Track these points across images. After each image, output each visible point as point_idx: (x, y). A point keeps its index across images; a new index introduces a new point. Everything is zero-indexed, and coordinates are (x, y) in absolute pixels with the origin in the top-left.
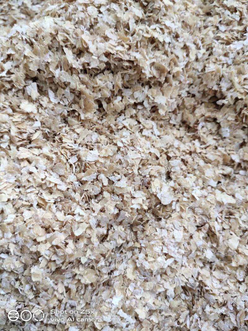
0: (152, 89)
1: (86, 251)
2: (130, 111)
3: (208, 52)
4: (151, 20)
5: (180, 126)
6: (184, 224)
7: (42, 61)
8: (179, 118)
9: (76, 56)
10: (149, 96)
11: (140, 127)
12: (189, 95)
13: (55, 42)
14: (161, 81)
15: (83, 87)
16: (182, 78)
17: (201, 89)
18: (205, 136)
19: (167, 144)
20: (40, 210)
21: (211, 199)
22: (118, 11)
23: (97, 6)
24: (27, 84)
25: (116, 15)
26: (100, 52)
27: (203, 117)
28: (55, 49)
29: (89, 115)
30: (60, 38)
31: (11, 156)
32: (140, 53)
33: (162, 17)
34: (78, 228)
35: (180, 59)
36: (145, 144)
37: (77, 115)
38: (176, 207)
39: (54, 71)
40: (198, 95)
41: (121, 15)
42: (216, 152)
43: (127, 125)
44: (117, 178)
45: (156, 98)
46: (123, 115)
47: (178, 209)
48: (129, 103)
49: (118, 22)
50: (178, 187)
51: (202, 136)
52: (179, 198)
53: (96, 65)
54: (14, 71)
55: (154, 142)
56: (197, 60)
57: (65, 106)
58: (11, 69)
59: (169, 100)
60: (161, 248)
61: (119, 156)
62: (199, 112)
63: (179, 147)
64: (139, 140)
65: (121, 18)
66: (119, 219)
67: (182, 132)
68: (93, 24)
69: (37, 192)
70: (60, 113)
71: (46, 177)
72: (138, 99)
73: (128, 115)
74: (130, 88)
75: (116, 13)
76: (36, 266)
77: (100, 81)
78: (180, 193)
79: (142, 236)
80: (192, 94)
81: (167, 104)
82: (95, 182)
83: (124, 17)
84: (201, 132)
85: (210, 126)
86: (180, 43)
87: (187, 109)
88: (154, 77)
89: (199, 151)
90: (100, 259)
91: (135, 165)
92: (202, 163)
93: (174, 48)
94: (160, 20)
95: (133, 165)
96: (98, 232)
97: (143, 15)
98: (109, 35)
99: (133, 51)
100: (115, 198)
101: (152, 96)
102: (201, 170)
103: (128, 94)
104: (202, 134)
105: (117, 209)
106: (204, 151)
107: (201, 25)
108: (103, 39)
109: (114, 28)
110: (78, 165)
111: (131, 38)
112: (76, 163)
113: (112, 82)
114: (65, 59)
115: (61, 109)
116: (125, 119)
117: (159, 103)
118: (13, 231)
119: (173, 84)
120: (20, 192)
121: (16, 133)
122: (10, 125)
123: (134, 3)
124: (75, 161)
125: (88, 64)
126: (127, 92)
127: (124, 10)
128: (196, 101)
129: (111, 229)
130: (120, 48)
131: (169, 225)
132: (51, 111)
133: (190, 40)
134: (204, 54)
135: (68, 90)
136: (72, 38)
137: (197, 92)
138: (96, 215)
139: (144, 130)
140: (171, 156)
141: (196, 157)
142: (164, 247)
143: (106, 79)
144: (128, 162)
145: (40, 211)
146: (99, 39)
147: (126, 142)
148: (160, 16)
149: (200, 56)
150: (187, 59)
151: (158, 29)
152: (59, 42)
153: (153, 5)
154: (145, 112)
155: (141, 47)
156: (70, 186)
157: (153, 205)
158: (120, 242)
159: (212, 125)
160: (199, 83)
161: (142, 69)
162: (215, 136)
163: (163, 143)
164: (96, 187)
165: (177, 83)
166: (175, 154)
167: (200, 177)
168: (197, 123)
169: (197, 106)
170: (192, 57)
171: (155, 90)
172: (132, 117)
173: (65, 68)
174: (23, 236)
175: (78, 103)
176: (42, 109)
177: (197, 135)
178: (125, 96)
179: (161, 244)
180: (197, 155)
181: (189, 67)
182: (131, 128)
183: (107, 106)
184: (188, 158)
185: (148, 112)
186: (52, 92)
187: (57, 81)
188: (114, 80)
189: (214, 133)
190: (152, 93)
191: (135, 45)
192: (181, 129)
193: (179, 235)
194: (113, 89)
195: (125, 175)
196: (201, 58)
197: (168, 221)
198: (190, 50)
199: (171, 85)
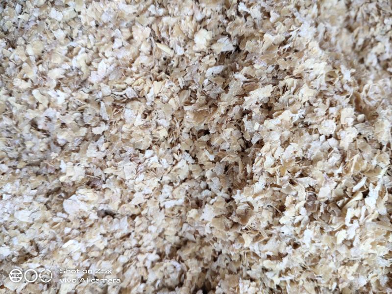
0: (224, 203)
1: (20, 104)
2: (197, 171)
3: (276, 287)
4: (314, 209)
5: (181, 238)
6: (36, 225)
7: (257, 56)
8: (190, 237)
9: (266, 102)
10: (216, 198)
11: (176, 182)
12: (217, 253)
13: (284, 74)
14: (232, 216)
15: (222, 110)
16: (237, 246)
17: (221, 271)
18: (162, 268)
19: (151, 216)
20: (66, 50)
21: (66, 263)
22: (327, 163)
23: (338, 134)
24: (232, 39)
25: (321, 160)
26: (264, 134)
27: (185, 269)
28: (275, 75)
29: (189, 117)
30: (288, 81)
31: (139, 18)
32: (264, 189)
33: (319, 226)
34: (43, 94)
35: (262, 246)
36: (149, 186)
37: (192, 102)
38: (60, 217)
39: (243, 73)
40: (215, 265)
41: (320, 167)
42: (135, 280)
43: (179, 165)
44: (100, 146)
45: (212, 207)
46: (193, 161)
47: (55, 220)
48: (206, 170)
49: (312, 162)
50: (88, 223)
51: (162, 265)
52: (72, 224)
53: (248, 129)
54: (249, 21)
55: (155, 200)
56: (265, 270)
57: (203, 87)
58: (251, 17)
59: (208, 225)
60: (9, 193)
61: (130, 151)
62: (192, 264)
63: (148, 232)
64: (153, 179)
65: (316, 166)
66: (52, 145)
67: (173, 239)
68: (310, 127)
69: (89, 47)
70: (195, 80)
71: (107, 58)
72: (211, 183)
73: (192, 169)
74: (224, 173)
75: (323, 160)
76: (5, 44)
77: (229, 133)
78: (81, 225)
79: (30, 172)
80: (217, 258)
81: (204, 221)
82: (98, 118)
83: (317, 171)
84: (168, 263)
85: (175, 276)
86: (285, 249)
87: (200, 248)
88: (236, 207)
89: (141, 257)
90: (14, 120)
91: (116, 170)
92: (123, 259)
93: (277, 239)
94: (315, 222)
95: (116, 167)
96: (40, 119)
97: (323, 198)
98: (290, 149)
99: (267, 179)
100: (77, 141)
101: (215, 201)
102: (112, 257)
103: (218, 170)
104: (165, 265)
105: (65, 143)
106: (140, 264)
107: (320, 283)
108: (286, 139)
109: (303, 156)
110: (124, 99)
111: (286, 178)
112: (125, 96)
113: (229, 149)
114: (258, 87)
115: (199, 81)
116: (188, 164)
117: (204, 210)
118: (41, 18)
119: (228, 232)
120: (91, 27)
121: (167, 23)
122: (177, 16)
123: (342, 188)
124: (128, 95)
125: (250, 118)
126: (220, 169)
127: (329, 172)
128: (209, 262)
129: (44, 135)
130: (269, 161)
131: (36, 205)
132: (196, 69)
133: (292, 264)
134: (272, 281)
135: (221, 90)
136: (288, 97)
137: (219, 265)
138: (58, 117)
139: (171, 188)
140: (135, 220)
141: (132, 253)
142: (10, 195)
143: (233, 142)
144: (119, 161)
145: (64, 50)
146: (287, 133)
147: (151, 161)
148: (320, 223)
149: (269, 275)
150: (263, 256)
151: (298, 218)
152: (283, 80)
153: (335, 215)
154: (197, 191)
155: (274, 191)
156: (95, 87)
157: (66, 189)
158: (29, 145)
159: (175, 280)
160: (231, 269)
161: (241, 189)
162: (161, 282)
163: (154, 211)
164: (92, 119)
165: (232, 238)
166: (139, 226)
167: (102, 254)
168: (181, 261)
169: (202, 263)
170: (267, 264)
171: (222, 206)
172: (191, 173)
173: (247, 87)
174: (33, 29)
175: (206, 104)
176: (200, 57)
177: (165, 258)
178: (215, 166)
179: (14, 193)
180: (135, 254)
181: (252, 258)
182: (175, 171)
183: (203, 142)
184: (132, 242)
185: (195, 195)
186: (221, 70)
187: (230, 76)
188: (232, 152)
189: (164, 281)
190: (219, 203)
191: (275, 183)
192: (177, 238)
193: (23, 217)
194: (221, 150)
195: (105, 157)
196: (266, 276)
197: (42, 205)
198: (275, 262)
199: (227, 229)
